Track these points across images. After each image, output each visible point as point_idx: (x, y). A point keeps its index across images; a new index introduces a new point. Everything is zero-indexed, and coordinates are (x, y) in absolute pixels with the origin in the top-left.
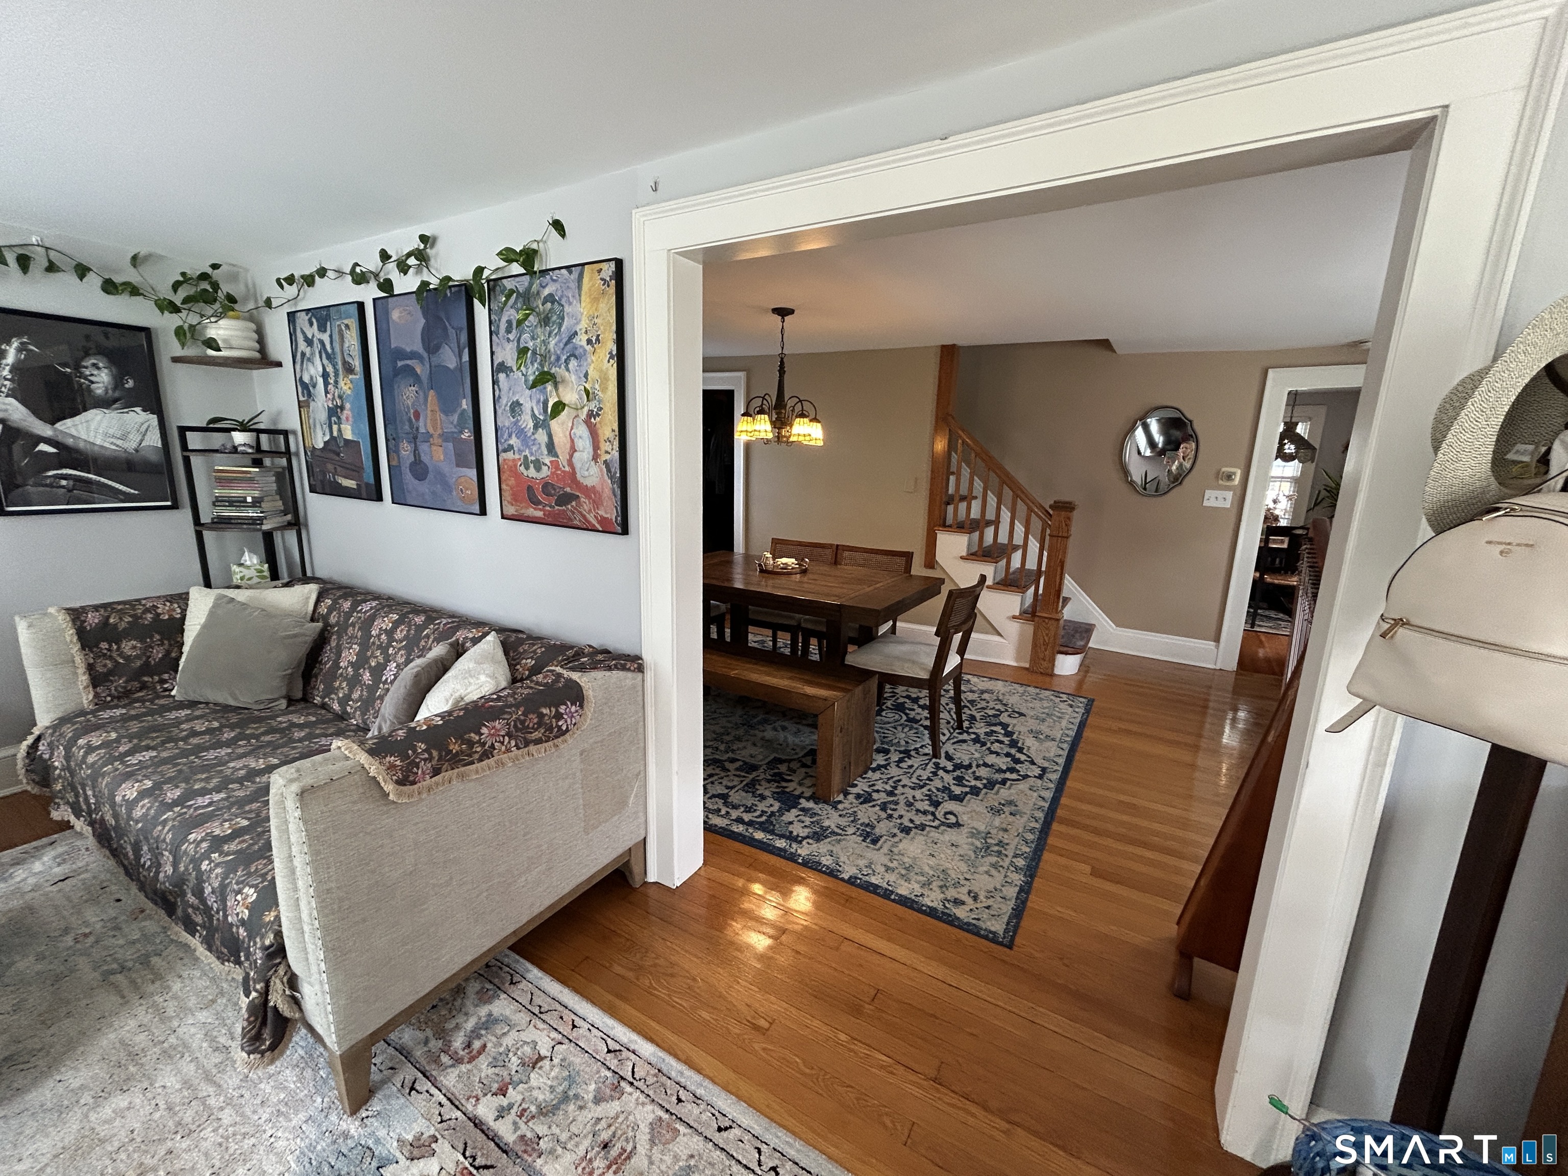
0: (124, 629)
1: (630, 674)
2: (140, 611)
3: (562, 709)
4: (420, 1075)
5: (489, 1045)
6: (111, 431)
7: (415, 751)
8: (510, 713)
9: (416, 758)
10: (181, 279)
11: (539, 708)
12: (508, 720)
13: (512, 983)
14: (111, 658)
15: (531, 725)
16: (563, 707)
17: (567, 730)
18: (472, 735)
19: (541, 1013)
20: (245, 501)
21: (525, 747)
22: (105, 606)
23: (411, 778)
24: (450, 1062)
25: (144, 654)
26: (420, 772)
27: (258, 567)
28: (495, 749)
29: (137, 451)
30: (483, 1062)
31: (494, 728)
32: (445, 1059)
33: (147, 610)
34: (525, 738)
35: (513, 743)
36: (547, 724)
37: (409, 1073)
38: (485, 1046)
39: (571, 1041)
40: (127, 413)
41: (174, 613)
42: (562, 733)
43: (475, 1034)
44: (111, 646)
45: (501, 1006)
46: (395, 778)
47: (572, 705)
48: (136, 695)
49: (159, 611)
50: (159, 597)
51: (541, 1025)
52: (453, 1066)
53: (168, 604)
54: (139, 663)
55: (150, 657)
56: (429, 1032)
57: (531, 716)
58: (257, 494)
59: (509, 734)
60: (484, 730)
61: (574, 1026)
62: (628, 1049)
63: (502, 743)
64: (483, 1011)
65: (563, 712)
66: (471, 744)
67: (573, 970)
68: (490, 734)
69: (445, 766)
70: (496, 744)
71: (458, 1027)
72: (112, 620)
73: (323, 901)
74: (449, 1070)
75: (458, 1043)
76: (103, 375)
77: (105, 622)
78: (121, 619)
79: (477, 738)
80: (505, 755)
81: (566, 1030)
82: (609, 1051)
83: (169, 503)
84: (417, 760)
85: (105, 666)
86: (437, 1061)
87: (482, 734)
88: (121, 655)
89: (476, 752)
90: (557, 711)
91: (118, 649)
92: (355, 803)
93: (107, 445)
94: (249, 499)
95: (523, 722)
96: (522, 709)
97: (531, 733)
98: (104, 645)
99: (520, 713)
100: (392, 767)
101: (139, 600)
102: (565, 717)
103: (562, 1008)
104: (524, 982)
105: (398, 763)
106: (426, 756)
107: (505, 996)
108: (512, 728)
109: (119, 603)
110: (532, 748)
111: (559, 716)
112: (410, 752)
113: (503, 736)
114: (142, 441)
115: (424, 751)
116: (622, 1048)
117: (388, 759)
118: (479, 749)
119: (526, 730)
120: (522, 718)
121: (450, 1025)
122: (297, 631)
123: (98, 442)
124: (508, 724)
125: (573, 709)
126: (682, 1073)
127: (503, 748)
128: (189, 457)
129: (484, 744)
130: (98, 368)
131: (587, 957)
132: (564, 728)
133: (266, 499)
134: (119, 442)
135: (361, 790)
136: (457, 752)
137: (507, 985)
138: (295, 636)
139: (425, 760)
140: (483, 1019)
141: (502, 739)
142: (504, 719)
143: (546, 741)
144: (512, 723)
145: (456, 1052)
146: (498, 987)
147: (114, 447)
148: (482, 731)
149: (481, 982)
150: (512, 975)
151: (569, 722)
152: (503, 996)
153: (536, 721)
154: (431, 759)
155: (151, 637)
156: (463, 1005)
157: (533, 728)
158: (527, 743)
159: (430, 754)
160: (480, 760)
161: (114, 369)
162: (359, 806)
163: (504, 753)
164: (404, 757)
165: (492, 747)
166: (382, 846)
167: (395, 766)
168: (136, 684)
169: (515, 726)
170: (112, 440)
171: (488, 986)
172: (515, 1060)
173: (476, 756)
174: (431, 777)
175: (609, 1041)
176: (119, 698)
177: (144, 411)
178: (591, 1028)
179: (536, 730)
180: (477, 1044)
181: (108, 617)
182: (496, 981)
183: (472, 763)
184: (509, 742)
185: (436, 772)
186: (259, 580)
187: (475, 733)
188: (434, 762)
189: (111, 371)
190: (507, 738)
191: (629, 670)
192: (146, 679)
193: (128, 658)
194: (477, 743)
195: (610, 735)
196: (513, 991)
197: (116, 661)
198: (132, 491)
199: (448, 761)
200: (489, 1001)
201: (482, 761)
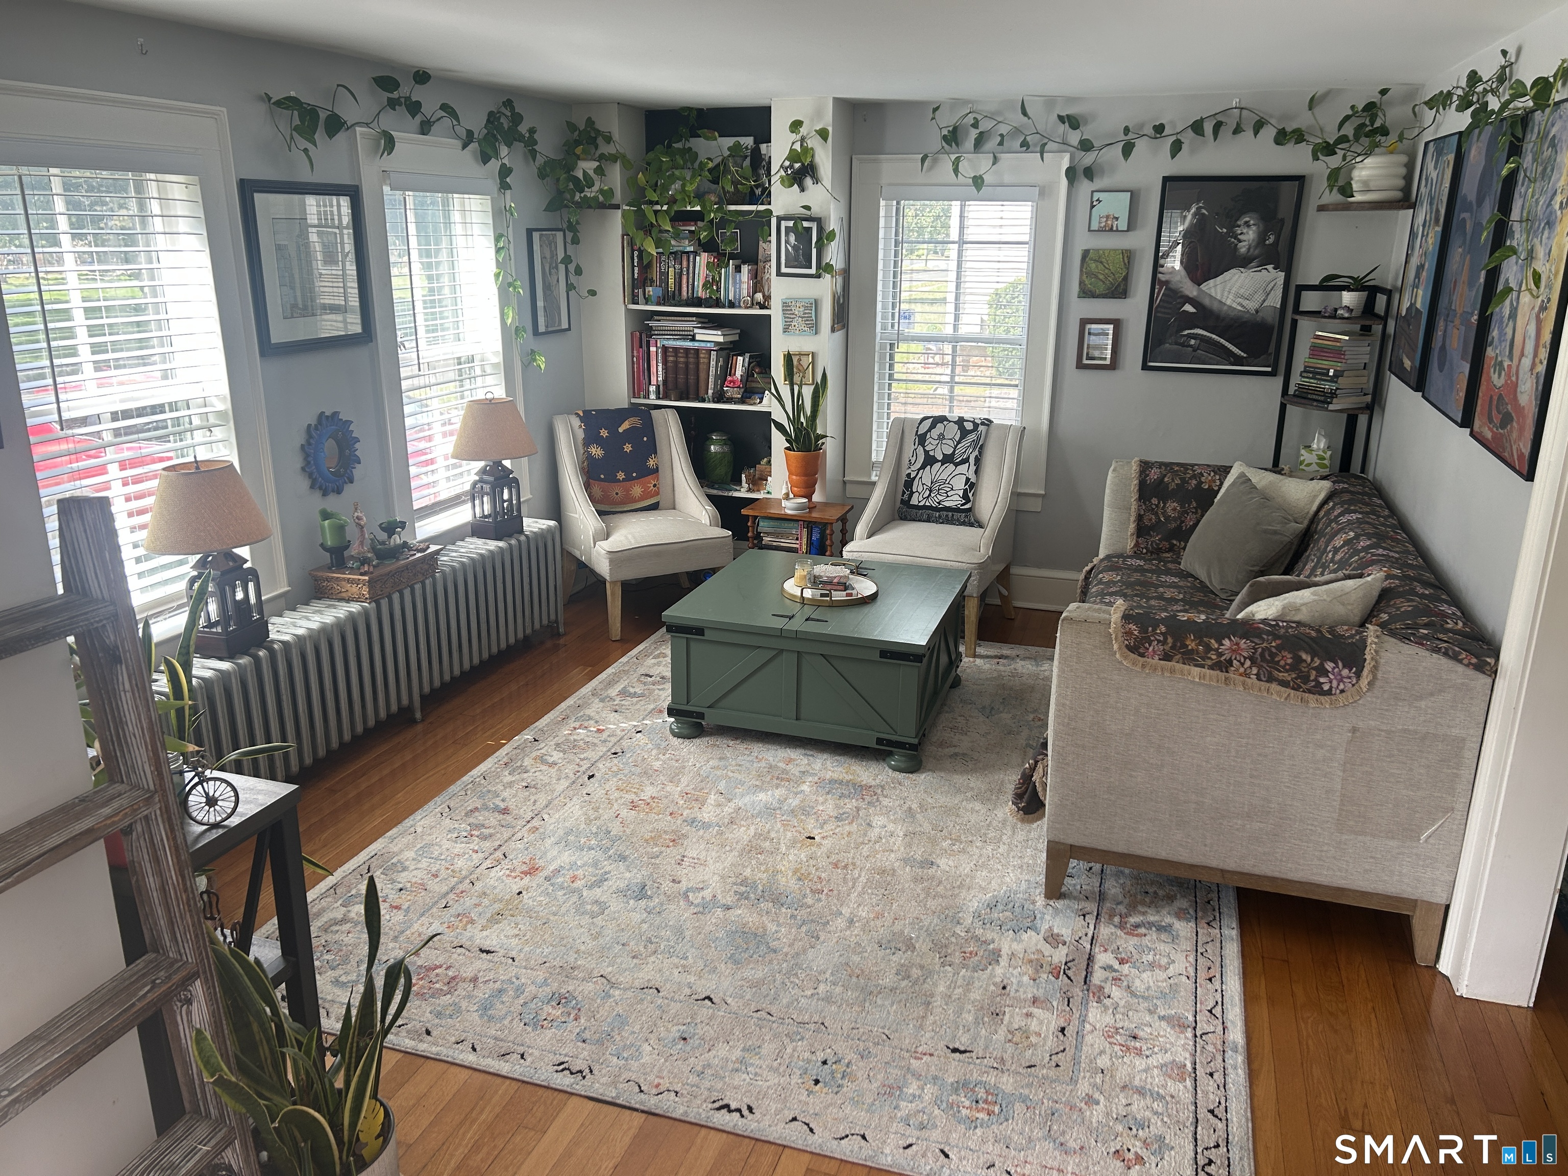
0: (1173, 489)
1: (1460, 668)
2: (1188, 476)
3: (1329, 666)
4: (1095, 914)
5: (1148, 937)
6: (1242, 291)
7: (1154, 630)
8: (1263, 640)
9: (1152, 636)
10: (1350, 113)
11: (1299, 650)
12: (1257, 644)
13: (1208, 924)
14: (1156, 514)
15: (1282, 663)
16: (1332, 665)
17: (1329, 693)
18: (1213, 641)
19: (1202, 954)
20: (1327, 374)
21: (1267, 681)
22: (1166, 465)
23: (1141, 651)
24: (1116, 924)
25: (1180, 518)
26: (1151, 649)
27: (1321, 453)
28: (1232, 666)
29: (1257, 311)
30: (1134, 941)
31: (1237, 644)
32: (1117, 919)
33: (1194, 477)
34: (1270, 673)
35: (1255, 671)
36: (1302, 672)
37: (1092, 907)
38: (1145, 935)
39: (1196, 982)
40: (1260, 271)
41: (1213, 484)
42: (1318, 690)
43: (1150, 925)
44: (1159, 503)
45: (1184, 928)
46: (1126, 642)
47: (1344, 667)
48: (1164, 555)
49: (1203, 479)
50: (1208, 465)
51: (1192, 959)
52: (1115, 926)
53: (1212, 474)
54: (1173, 525)
55: (1183, 522)
56: (1127, 901)
57: (1285, 654)
58: (1340, 366)
59: (1252, 659)
60: (1227, 642)
61: (1210, 980)
62: (1223, 1023)
63: (1242, 664)
64: (1168, 920)
65: (1330, 670)
66: (1208, 648)
67: (1263, 957)
68: (1230, 648)
69: (1177, 657)
70: (1235, 662)
71: (1144, 914)
72: (1166, 479)
73: (1059, 711)
74: (1111, 926)
75: (1133, 920)
76: (1251, 232)
77: (1161, 480)
78: (1173, 479)
79: (1216, 646)
80: (1241, 678)
81: (1202, 975)
82: (1210, 1011)
83: (1269, 369)
84: (1152, 638)
85: (1151, 520)
86: (1111, 917)
87: (1223, 645)
88: (1164, 514)
89: (1210, 658)
90: (1322, 665)
91: (1164, 506)
92: (1095, 647)
93: (1235, 305)
94: (1331, 373)
95: (1272, 655)
96: (1278, 642)
97: (1280, 672)
98: (1155, 501)
99: (1274, 644)
100: (1129, 633)
101: (1193, 465)
102: (1330, 675)
103: (1218, 964)
104: (1218, 931)
105: (1136, 633)
106: (1162, 639)
107: (1194, 926)
108: (1257, 655)
109: (1178, 464)
110: (1274, 686)
111: (1322, 672)
112: (1150, 629)
113: (1245, 658)
114: (1264, 301)
115: (1161, 633)
116: (1220, 1017)
117: (1131, 626)
118: (1214, 657)
119: (1274, 664)
120: (1274, 650)
121: (1140, 908)
122: (1278, 527)
123: (1229, 302)
124: (1254, 648)
125: (1345, 672)
126: (1235, 1068)
127: (1242, 670)
128: (1297, 320)
129: (1220, 655)
130: (1249, 226)
131: (1288, 961)
132: (1326, 687)
133: (1346, 374)
134: (1245, 303)
135: (1103, 640)
136: (1192, 650)
137: (1204, 921)
138: (1275, 532)
139: (1159, 641)
140: (1163, 924)
141: (1242, 660)
142: (1251, 642)
143: (1293, 689)
144: (1260, 650)
145: (1126, 923)
146: (1196, 918)
147: (1239, 308)
148: (1224, 642)
149: (1190, 906)
150: (1215, 919)
151: (1335, 684)
152: (1192, 924)
153: (1289, 661)
154: (1164, 643)
155: (1190, 503)
156: (1163, 907)
157: (1283, 667)
158: (1271, 679)
159: (1166, 639)
160: (1211, 668)
161: (1261, 225)
162: (1099, 652)
163: (1241, 675)
164: (1143, 630)
165: (1230, 662)
166: (1109, 695)
167: (1132, 634)
168: (1167, 545)
169: (1262, 655)
170: (1240, 300)
171: (1192, 912)
172: (1150, 958)
173: (1209, 662)
174: (1160, 659)
175: (1219, 1008)
176: (1152, 553)
177: (1275, 268)
178: (1220, 991)
179: (1287, 671)
180: (1142, 930)
181: (1165, 476)
182: (1200, 914)
183: (1203, 666)
184: (1250, 667)
185: (1167, 657)
186: (1318, 468)
187: (1216, 642)
188: (1167, 648)
189: (1258, 228)
190: (1248, 663)
191: (1460, 661)
192: (1175, 542)
193: (1167, 518)
194: (1214, 650)
195: (1405, 730)
196: (1203, 928)
197: (1159, 519)
198: (1242, 354)
199: (1180, 653)
200: (1179, 918)
201: (1213, 669)
